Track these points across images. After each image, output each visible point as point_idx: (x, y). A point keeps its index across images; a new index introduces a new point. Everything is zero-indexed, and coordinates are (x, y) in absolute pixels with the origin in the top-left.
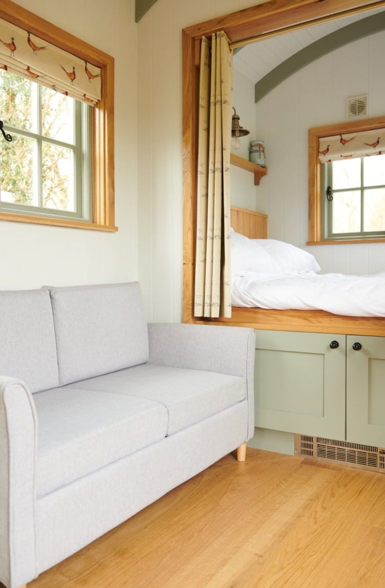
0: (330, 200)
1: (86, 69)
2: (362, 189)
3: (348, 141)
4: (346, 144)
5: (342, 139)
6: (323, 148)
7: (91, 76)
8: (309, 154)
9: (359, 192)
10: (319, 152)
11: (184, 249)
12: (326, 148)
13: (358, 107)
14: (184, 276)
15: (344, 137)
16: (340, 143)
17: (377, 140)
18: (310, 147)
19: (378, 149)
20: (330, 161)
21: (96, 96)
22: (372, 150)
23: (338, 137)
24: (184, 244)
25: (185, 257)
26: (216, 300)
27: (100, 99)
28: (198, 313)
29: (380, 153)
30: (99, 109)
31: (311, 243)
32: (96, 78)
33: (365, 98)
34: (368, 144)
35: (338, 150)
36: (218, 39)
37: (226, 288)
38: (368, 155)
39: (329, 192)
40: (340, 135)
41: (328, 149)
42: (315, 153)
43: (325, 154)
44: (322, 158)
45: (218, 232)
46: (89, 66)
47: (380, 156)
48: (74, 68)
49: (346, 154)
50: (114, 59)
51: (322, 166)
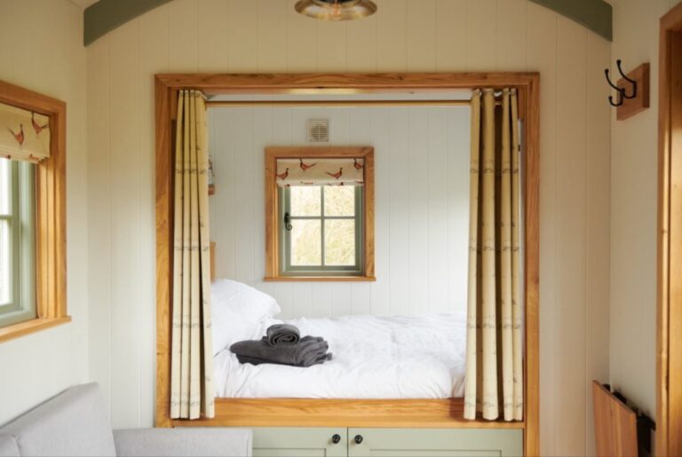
0: (289, 228)
1: (33, 122)
2: (323, 218)
3: (309, 167)
4: (307, 170)
5: (302, 164)
6: (281, 171)
7: (38, 129)
8: (266, 177)
9: (319, 221)
10: (276, 175)
11: (159, 336)
12: (285, 171)
13: (320, 131)
14: (159, 369)
15: (305, 161)
16: (300, 168)
17: (339, 170)
18: (267, 169)
19: (340, 181)
20: (288, 185)
21: (43, 152)
22: (333, 180)
23: (298, 161)
24: (158, 330)
25: (159, 346)
26: (196, 398)
27: (48, 156)
28: (175, 414)
29: (342, 184)
30: (47, 169)
31: (267, 279)
32: (43, 130)
33: (328, 124)
34: (330, 174)
35: (298, 176)
36: (192, 99)
37: (208, 384)
38: (330, 185)
39: (287, 218)
40: (301, 158)
41: (287, 173)
42: (273, 176)
43: (283, 179)
44: (281, 183)
45: (196, 320)
46: (37, 117)
47: (342, 187)
48: (21, 126)
49: (307, 181)
50: (65, 104)
51: (280, 189)
